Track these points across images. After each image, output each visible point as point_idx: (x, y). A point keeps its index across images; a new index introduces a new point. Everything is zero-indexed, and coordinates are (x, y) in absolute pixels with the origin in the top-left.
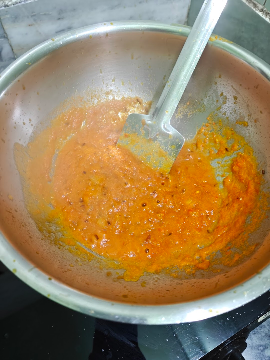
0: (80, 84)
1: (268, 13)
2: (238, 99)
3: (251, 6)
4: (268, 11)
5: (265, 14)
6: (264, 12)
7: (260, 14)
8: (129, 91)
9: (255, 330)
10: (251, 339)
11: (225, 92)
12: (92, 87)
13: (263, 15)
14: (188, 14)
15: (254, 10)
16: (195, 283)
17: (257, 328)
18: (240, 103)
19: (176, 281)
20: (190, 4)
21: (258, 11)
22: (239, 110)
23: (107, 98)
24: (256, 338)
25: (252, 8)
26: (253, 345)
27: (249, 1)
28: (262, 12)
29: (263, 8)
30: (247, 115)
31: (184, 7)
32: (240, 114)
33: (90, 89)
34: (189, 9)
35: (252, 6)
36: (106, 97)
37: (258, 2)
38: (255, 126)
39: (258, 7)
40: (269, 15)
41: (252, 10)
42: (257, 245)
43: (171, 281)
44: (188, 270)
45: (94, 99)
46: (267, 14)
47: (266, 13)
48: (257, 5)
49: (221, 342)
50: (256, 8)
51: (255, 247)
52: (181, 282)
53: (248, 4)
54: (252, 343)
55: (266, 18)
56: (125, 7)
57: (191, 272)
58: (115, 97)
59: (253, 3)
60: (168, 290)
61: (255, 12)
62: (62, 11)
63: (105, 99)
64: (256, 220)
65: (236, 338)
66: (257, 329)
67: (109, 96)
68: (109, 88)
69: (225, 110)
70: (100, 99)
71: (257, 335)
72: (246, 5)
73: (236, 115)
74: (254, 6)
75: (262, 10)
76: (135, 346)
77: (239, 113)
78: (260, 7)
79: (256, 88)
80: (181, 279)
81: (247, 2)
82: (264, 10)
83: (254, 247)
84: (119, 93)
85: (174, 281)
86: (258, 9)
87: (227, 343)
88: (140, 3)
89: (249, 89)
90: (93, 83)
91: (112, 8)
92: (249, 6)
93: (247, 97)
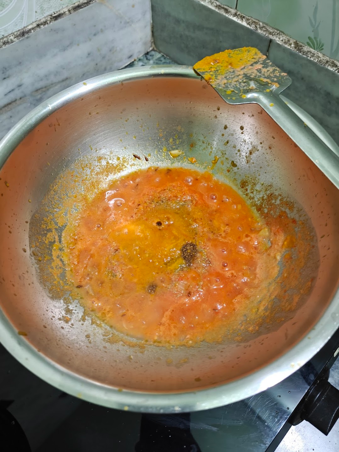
0: (66, 158)
1: (243, 16)
2: (244, 128)
3: (222, 12)
4: (242, 14)
5: (239, 18)
6: (238, 16)
7: (235, 19)
8: (122, 150)
9: (334, 365)
10: (332, 377)
11: (228, 124)
12: (80, 157)
13: (238, 20)
14: (153, 32)
15: (227, 16)
16: (263, 340)
17: (335, 363)
18: (247, 132)
19: (243, 344)
20: (152, 22)
21: (232, 16)
22: (249, 140)
23: (100, 164)
24: (337, 374)
25: (224, 14)
26: (336, 382)
27: (218, 7)
28: (237, 17)
29: (236, 12)
30: (259, 143)
31: (145, 27)
32: (251, 144)
33: (79, 160)
34: (153, 27)
35: (224, 12)
36: (98, 164)
37: (228, 6)
38: (270, 153)
39: (230, 12)
40: (245, 19)
41: (225, 16)
42: (313, 279)
43: (237, 346)
44: (251, 329)
45: (85, 169)
46: (242, 18)
47: (241, 16)
48: (229, 10)
49: (305, 391)
50: (228, 13)
51: (312, 283)
52: (248, 344)
53: (218, 10)
54: (335, 381)
55: (242, 22)
56: (78, 45)
57: (254, 329)
58: (109, 160)
59: (223, 8)
60: (238, 357)
61: (229, 18)
62: (6, 69)
63: (97, 166)
64: (302, 253)
65: (318, 381)
66: (335, 365)
67: (102, 161)
68: (99, 152)
69: (234, 143)
70: (92, 168)
71: (337, 370)
72: (216, 12)
73: (248, 146)
74: (226, 12)
75: (235, 15)
76: (218, 429)
77: (250, 142)
78: (232, 11)
79: (260, 114)
80: (246, 341)
81: (216, 9)
82: (237, 14)
83: (310, 283)
84: (111, 155)
85: (240, 346)
86: (231, 15)
87: (311, 390)
88: (95, 35)
89: (253, 116)
90: (80, 153)
91: (64, 49)
92: (221, 13)
93: (254, 125)
